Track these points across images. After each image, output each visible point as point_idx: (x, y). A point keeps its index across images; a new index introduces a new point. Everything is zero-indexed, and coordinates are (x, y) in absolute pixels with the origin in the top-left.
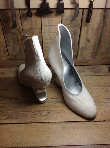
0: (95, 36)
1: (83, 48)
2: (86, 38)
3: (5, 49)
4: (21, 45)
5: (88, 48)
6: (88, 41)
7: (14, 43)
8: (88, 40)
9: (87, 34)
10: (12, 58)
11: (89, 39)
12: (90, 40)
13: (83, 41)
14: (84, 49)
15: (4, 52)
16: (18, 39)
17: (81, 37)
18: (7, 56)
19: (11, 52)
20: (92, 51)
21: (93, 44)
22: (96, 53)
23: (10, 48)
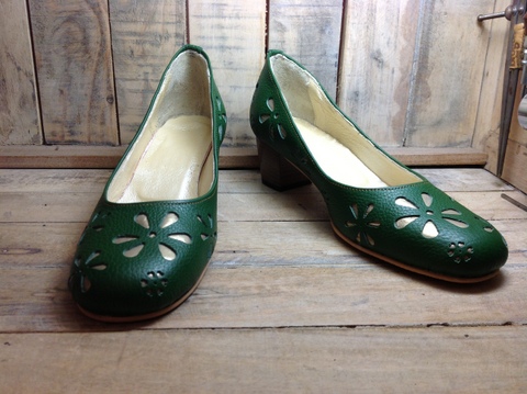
0: (402, 42)
1: (357, 94)
2: (368, 47)
3: (30, 90)
4: (97, 72)
5: (378, 95)
6: (375, 63)
7: (69, 60)
8: (376, 58)
9: (371, 28)
10: (53, 134)
11: (379, 52)
12: (385, 58)
13: (353, 60)
14: (360, 98)
15: (23, 103)
16: (85, 41)
17: (348, 44)
18: (36, 121)
19: (54, 106)
20: (395, 109)
21: (397, 75)
22: (412, 122)
23: (50, 86)
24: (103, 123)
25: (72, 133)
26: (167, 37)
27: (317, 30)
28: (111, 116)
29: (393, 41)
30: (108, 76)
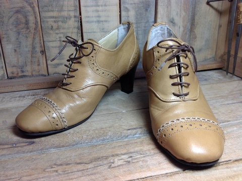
24: (39, 65)
25: (23, 72)
26: (70, 18)
27: (144, 10)
28: (43, 60)
29: (179, 13)
30: (40, 40)
